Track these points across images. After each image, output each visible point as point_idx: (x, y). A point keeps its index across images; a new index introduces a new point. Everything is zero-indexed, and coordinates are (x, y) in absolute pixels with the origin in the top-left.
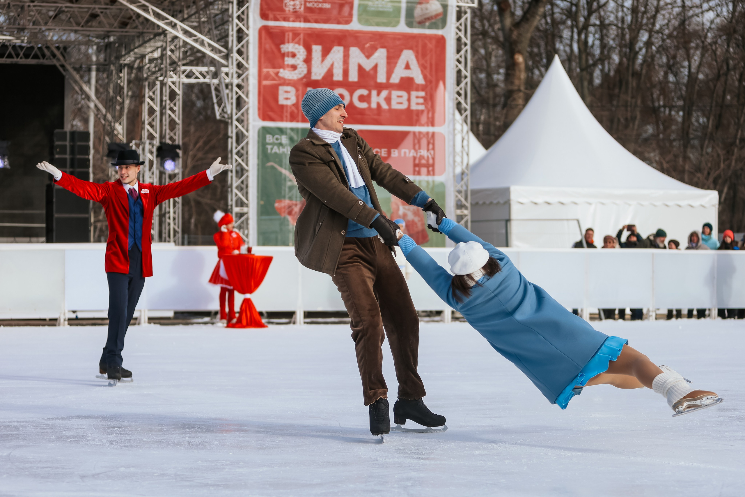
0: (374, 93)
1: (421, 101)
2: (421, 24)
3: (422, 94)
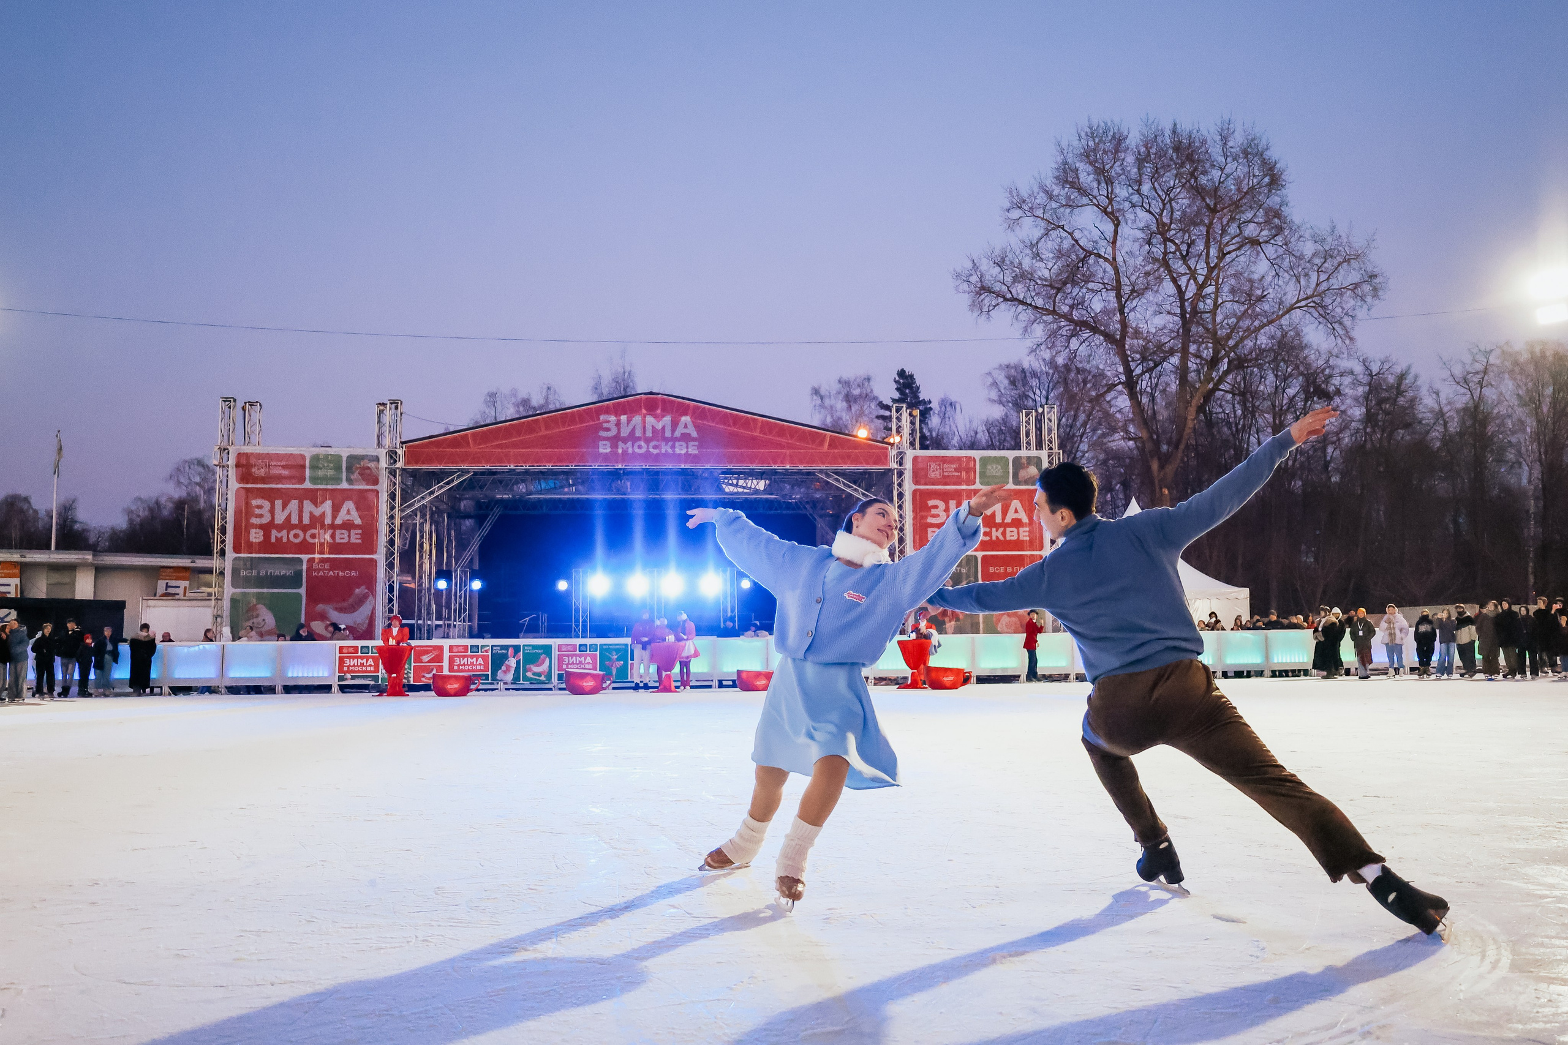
0: (994, 530)
1: (1027, 534)
2: (1026, 482)
3: (1027, 529)
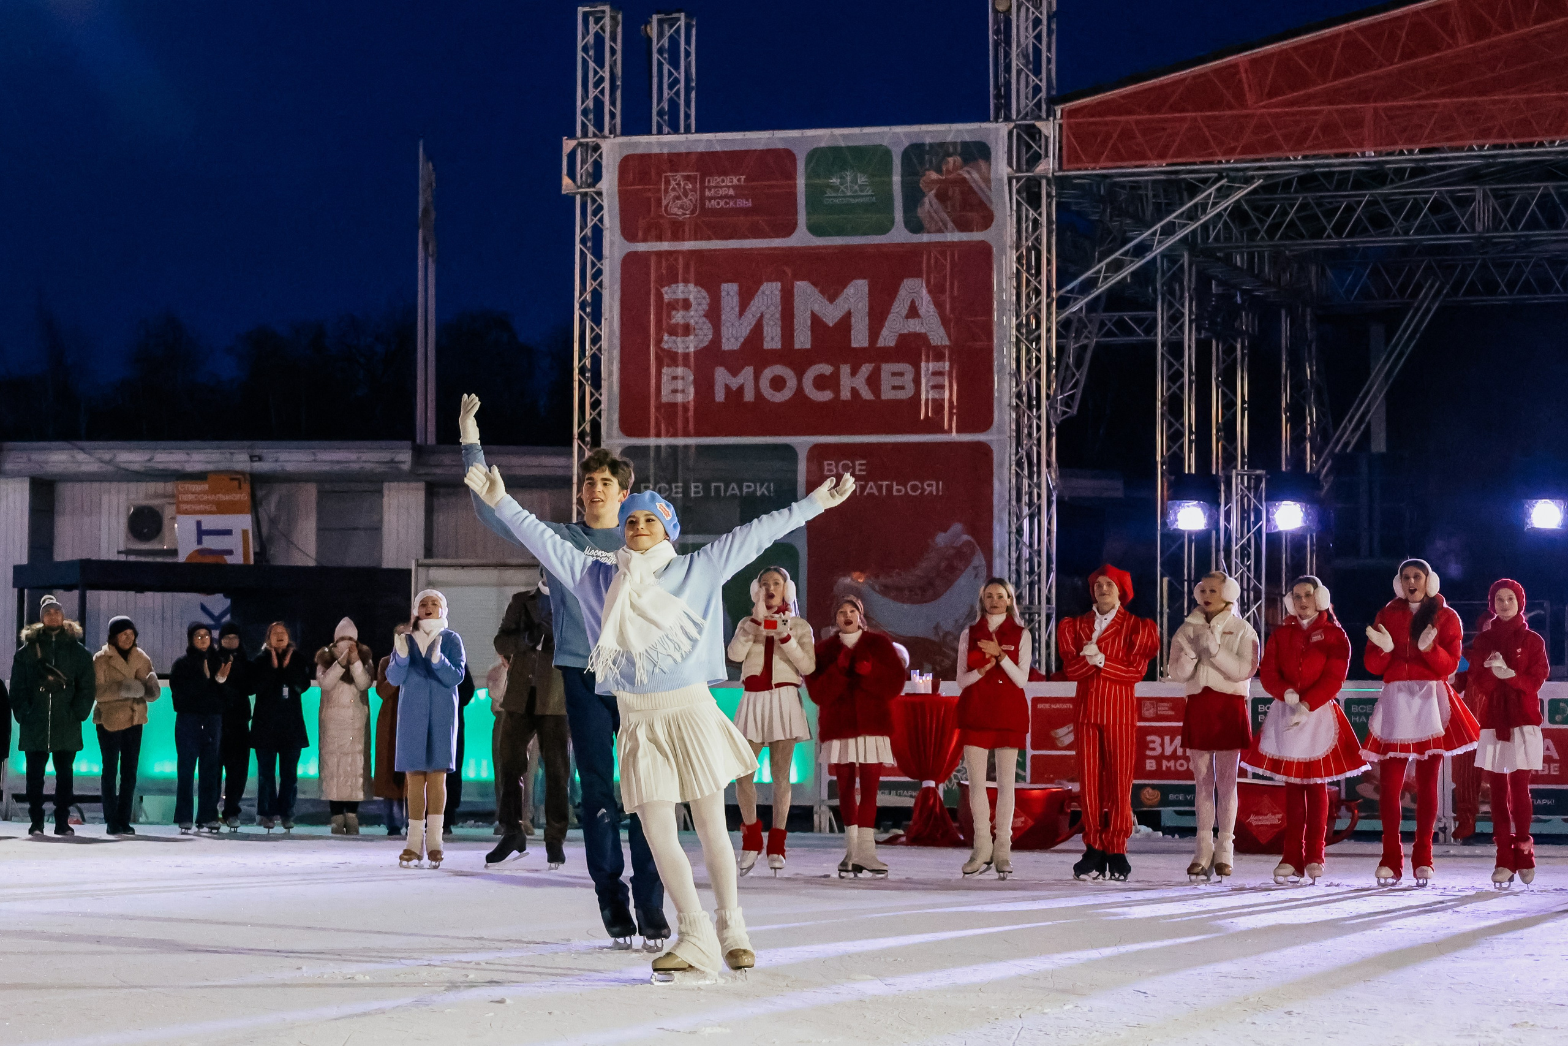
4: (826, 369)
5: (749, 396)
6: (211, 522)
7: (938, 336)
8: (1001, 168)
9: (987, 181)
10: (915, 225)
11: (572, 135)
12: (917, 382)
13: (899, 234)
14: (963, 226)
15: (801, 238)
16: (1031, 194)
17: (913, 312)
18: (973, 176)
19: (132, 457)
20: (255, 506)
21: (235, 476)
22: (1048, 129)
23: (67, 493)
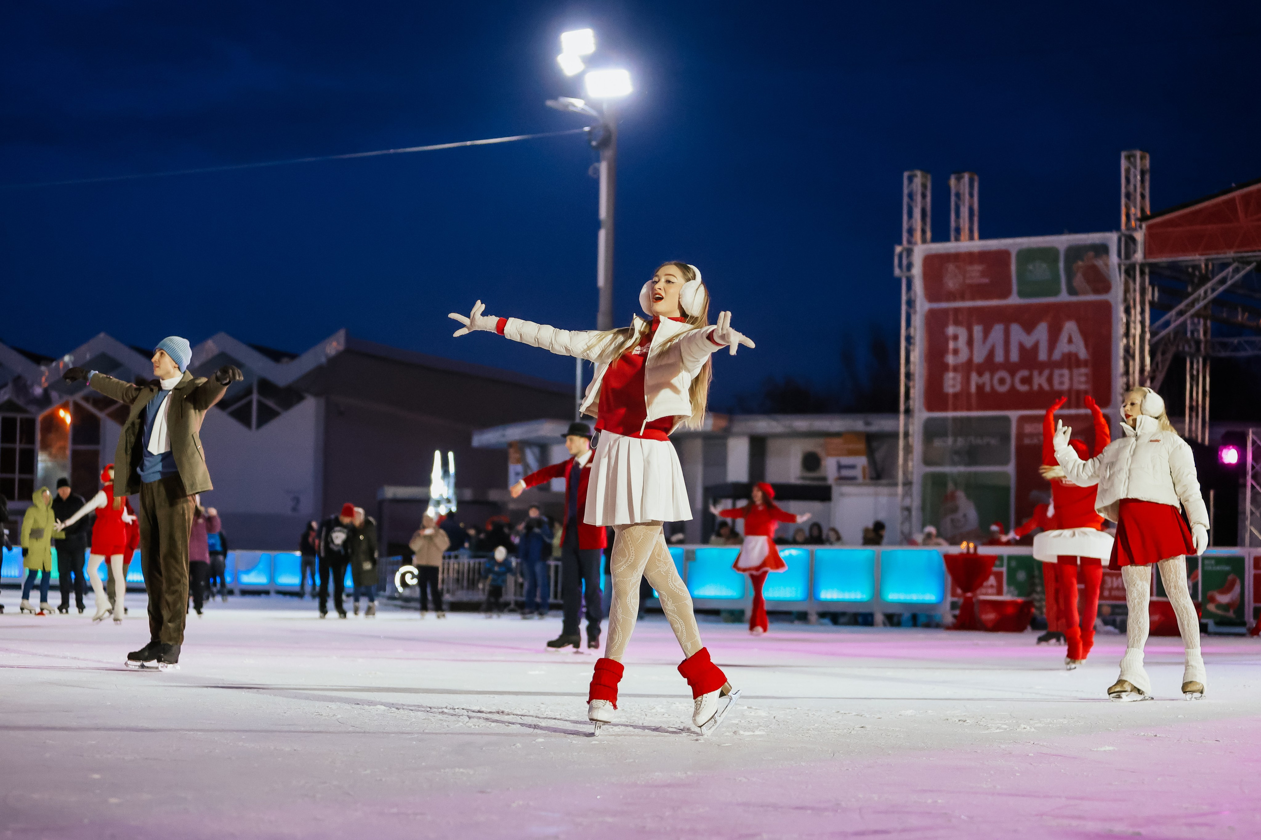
4: (1025, 373)
5: (988, 389)
6: (846, 460)
7: (1083, 354)
8: (1114, 259)
9: (1107, 265)
10: (1072, 291)
11: (900, 243)
12: (1071, 379)
13: (1064, 297)
14: (1096, 291)
15: (1014, 300)
16: (1129, 272)
17: (1070, 341)
18: (1099, 263)
19: (801, 423)
20: (870, 453)
21: (857, 434)
22: (1139, 236)
23: (773, 446)
